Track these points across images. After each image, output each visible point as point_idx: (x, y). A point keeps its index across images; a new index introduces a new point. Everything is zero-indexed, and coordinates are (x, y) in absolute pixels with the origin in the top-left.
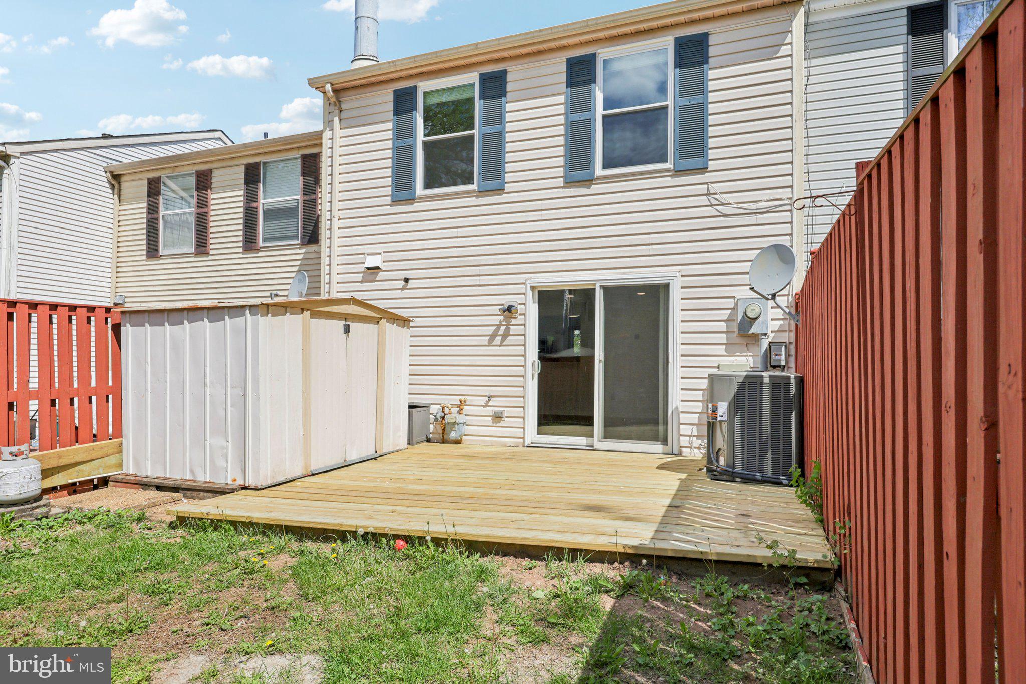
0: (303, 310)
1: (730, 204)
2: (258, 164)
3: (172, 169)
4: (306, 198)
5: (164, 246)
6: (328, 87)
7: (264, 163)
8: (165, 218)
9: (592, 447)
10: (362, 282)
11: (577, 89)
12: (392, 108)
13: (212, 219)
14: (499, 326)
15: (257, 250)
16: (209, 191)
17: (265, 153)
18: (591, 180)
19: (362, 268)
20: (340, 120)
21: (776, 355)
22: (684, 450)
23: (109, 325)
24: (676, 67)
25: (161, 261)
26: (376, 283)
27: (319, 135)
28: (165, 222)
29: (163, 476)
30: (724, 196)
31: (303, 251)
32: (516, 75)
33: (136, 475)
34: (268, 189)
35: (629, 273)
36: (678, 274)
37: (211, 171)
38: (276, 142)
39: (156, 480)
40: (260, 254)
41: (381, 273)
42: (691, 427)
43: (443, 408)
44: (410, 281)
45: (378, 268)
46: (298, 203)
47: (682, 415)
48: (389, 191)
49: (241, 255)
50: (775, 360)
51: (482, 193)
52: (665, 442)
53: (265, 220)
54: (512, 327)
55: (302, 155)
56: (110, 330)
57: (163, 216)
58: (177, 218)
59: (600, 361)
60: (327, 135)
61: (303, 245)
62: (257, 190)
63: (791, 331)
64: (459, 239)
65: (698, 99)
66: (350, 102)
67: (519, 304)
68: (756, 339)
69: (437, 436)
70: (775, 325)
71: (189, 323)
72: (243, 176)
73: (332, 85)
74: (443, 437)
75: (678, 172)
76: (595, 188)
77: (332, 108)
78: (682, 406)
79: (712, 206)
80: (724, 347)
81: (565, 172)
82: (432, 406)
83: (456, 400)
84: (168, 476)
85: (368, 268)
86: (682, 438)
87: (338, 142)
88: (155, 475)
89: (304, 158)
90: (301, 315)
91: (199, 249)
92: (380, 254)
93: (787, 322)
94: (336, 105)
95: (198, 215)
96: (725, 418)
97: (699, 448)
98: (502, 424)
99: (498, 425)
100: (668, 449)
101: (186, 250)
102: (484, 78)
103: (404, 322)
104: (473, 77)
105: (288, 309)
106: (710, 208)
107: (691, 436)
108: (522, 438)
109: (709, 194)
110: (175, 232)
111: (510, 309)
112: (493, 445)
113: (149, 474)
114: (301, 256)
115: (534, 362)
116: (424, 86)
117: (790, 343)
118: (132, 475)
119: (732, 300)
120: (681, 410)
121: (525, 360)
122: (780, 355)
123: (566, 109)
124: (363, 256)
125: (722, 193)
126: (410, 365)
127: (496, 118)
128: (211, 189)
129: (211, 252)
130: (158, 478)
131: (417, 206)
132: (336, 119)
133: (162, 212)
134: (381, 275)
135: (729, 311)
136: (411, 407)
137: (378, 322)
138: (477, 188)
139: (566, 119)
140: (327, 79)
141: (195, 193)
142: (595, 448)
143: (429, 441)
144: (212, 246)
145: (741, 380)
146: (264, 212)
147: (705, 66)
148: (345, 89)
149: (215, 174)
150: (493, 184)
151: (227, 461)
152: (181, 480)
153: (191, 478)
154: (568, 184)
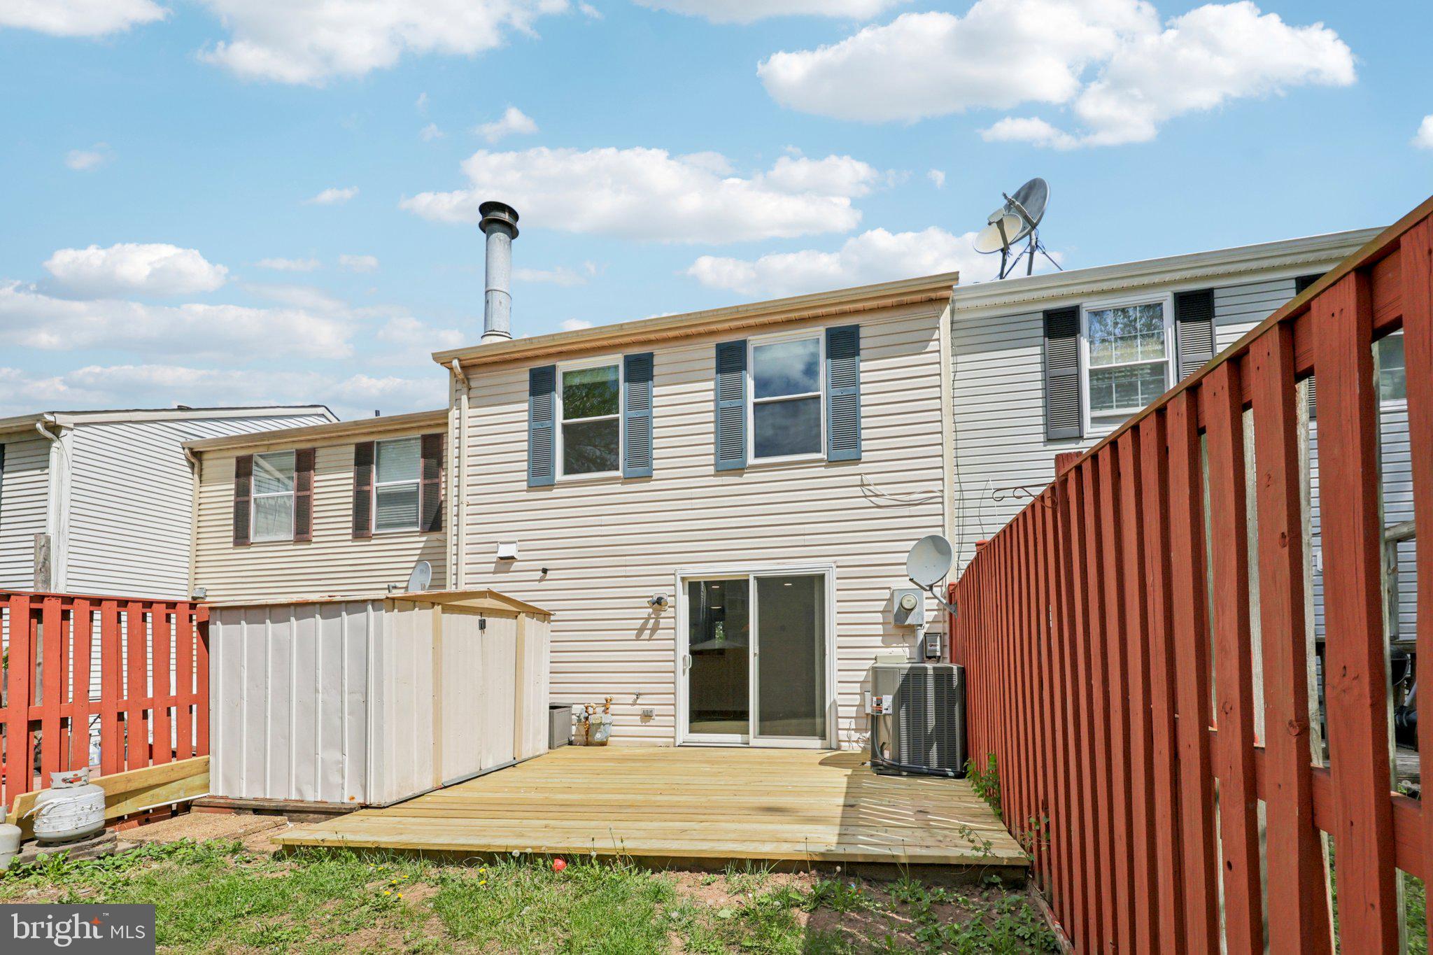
0: (433, 604)
1: (883, 495)
2: (372, 443)
3: (266, 447)
4: (427, 482)
5: (256, 533)
6: (456, 363)
7: (378, 443)
8: (258, 500)
9: (748, 744)
10: (494, 573)
11: (728, 376)
12: (528, 388)
13: (315, 503)
14: (647, 619)
15: (370, 538)
16: (312, 472)
17: (380, 432)
18: (743, 469)
19: (494, 558)
20: (469, 399)
21: (932, 645)
22: (843, 744)
23: (195, 623)
24: (827, 358)
25: (252, 549)
26: (510, 574)
27: (445, 414)
28: (258, 506)
29: (262, 797)
30: (877, 487)
31: (424, 539)
32: (663, 359)
33: (227, 798)
34: (382, 472)
35: (784, 564)
36: (833, 565)
37: (314, 450)
38: (392, 421)
39: (254, 803)
40: (373, 542)
41: (516, 564)
42: (849, 720)
43: (587, 708)
44: (548, 572)
45: (512, 558)
46: (418, 487)
47: (839, 708)
48: (524, 475)
49: (350, 543)
50: (931, 651)
51: (628, 479)
52: (823, 736)
53: (378, 505)
54: (661, 620)
55: (422, 436)
56: (195, 629)
57: (255, 499)
58: (271, 502)
59: (755, 654)
60: (454, 414)
61: (423, 532)
62: (370, 472)
63: (945, 622)
64: (603, 528)
65: (852, 389)
66: (480, 380)
67: (669, 596)
68: (912, 629)
69: (579, 738)
70: (929, 616)
71: (297, 619)
72: (353, 456)
73: (460, 360)
74: (587, 738)
75: (831, 463)
76: (747, 477)
77: (459, 386)
78: (840, 700)
79: (866, 496)
80: (881, 638)
81: (716, 460)
82: (574, 706)
83: (601, 699)
84: (268, 797)
85: (502, 558)
86: (840, 732)
87: (467, 422)
88: (252, 797)
89: (425, 438)
90: (431, 611)
91: (299, 536)
92: (515, 542)
93: (941, 613)
94: (464, 383)
95: (298, 498)
96: (890, 711)
97: (857, 742)
98: (652, 723)
99: (647, 724)
100: (826, 743)
101: (283, 537)
102: (629, 361)
103: (544, 616)
104: (617, 359)
105: (417, 603)
106: (864, 499)
107: (849, 729)
108: (674, 737)
109: (862, 485)
110: (270, 517)
111: (659, 601)
112: (641, 745)
113: (244, 796)
114: (421, 545)
115: (685, 656)
116: (563, 366)
117: (945, 634)
118: (222, 798)
119: (888, 591)
120: (839, 703)
121: (675, 655)
122: (936, 646)
123: (716, 395)
124: (495, 545)
125: (875, 484)
126: (551, 662)
127: (643, 403)
128: (314, 470)
129: (314, 540)
130: (255, 799)
131: (556, 492)
132: (464, 398)
133: (254, 494)
134: (516, 565)
135: (885, 603)
136: (552, 708)
137: (517, 617)
138: (622, 475)
139: (717, 405)
140: (455, 354)
141: (295, 475)
142: (751, 745)
143: (570, 743)
144: (314, 533)
145: (905, 672)
146: (378, 496)
147: (856, 358)
148: (474, 366)
149: (319, 453)
150: (640, 470)
151: (343, 777)
152: (286, 800)
153: (298, 798)
154: (720, 472)
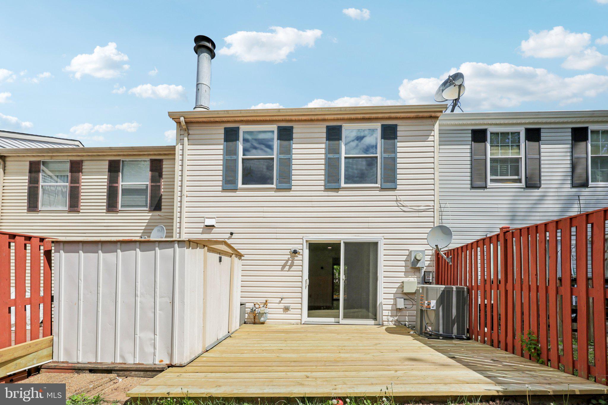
0: (204, 246)
1: (407, 206)
2: (119, 161)
3: (50, 157)
4: (153, 184)
5: (42, 205)
6: (181, 120)
7: (123, 161)
8: (44, 187)
9: (339, 323)
10: (202, 233)
11: (332, 142)
12: (223, 137)
13: (82, 191)
14: (287, 261)
15: (117, 212)
16: (81, 173)
17: (124, 155)
18: (339, 189)
19: (202, 225)
20: (188, 140)
21: (428, 277)
22: (384, 322)
24: (382, 138)
25: (40, 214)
26: (211, 234)
27: (175, 146)
28: (44, 190)
29: (94, 361)
30: (404, 202)
31: (150, 214)
32: (298, 130)
33: (67, 362)
34: (125, 177)
35: (358, 236)
36: (383, 238)
37: (82, 161)
38: (133, 149)
39: (90, 366)
40: (119, 214)
41: (214, 229)
42: (388, 311)
43: (255, 305)
44: (234, 234)
45: (213, 226)
46: (147, 186)
47: (384, 306)
48: (220, 183)
49: (104, 214)
50: (427, 280)
51: (278, 189)
52: (375, 319)
53: (122, 195)
54: (295, 261)
55: (151, 159)
57: (42, 186)
58: (53, 188)
59: (343, 279)
60: (179, 147)
61: (150, 211)
62: (118, 176)
63: (434, 266)
64: (264, 213)
65: (392, 155)
66: (195, 131)
67: (299, 249)
68: (419, 269)
69: (249, 320)
70: (427, 263)
72: (107, 167)
73: (185, 118)
74: (254, 320)
75: (382, 189)
76: (341, 193)
77: (182, 132)
78: (384, 302)
79: (398, 206)
80: (404, 273)
81: (325, 183)
82: (247, 304)
83: (264, 300)
84: (99, 361)
85: (206, 226)
86: (384, 317)
87: (187, 152)
88: (86, 361)
89: (153, 161)
90: (203, 249)
91: (71, 209)
92: (215, 218)
93: (432, 262)
94: (186, 131)
95: (71, 187)
96: (435, 308)
97: (392, 321)
98: (289, 312)
99: (286, 313)
100: (377, 322)
101: (61, 208)
102: (280, 129)
103: (240, 257)
104: (274, 127)
105: (198, 245)
106: (397, 207)
107: (388, 316)
108: (301, 320)
109: (397, 201)
110: (51, 196)
111: (295, 252)
112: (283, 324)
113: (80, 361)
114: (149, 218)
115: (306, 280)
116: (243, 128)
117: (434, 272)
119: (408, 251)
120: (383, 303)
121: (302, 279)
122: (430, 277)
123: (326, 151)
124: (203, 219)
125: (403, 201)
126: (242, 281)
127: (288, 151)
128: (82, 172)
129: (81, 211)
130: (89, 363)
131: (238, 193)
132: (186, 139)
133: (41, 183)
134: (214, 230)
135: (406, 257)
136: (241, 305)
137: (231, 256)
138: (275, 187)
139: (326, 156)
140: (182, 114)
141: (69, 174)
142: (340, 323)
143: (245, 323)
144: (82, 208)
145: (443, 289)
146: (122, 190)
147: (396, 140)
148: (192, 122)
149: (85, 163)
150: (285, 185)
151: (155, 348)
152: (112, 363)
153: (121, 362)
154: (327, 189)
